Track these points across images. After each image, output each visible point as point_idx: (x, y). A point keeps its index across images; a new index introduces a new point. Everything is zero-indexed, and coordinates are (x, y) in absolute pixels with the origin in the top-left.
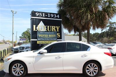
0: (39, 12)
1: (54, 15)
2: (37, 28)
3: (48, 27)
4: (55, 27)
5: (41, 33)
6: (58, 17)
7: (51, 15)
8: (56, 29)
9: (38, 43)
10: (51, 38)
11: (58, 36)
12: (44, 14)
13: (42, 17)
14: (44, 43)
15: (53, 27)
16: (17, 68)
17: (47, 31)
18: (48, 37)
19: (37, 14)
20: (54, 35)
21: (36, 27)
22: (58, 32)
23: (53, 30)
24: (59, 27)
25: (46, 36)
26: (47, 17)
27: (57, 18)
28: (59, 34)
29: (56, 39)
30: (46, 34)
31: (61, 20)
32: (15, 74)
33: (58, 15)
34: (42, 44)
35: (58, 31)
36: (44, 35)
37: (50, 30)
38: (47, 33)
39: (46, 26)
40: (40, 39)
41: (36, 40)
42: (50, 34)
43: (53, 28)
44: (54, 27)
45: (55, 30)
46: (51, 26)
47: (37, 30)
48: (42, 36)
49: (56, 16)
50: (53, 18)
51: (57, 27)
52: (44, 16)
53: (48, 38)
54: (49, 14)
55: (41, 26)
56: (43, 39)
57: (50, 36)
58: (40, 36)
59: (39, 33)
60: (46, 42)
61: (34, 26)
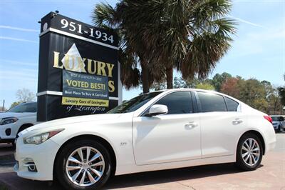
0: (70, 20)
1: (103, 35)
2: (62, 61)
3: (90, 61)
4: (104, 64)
5: (72, 74)
6: (112, 41)
7: (97, 32)
8: (106, 69)
9: (64, 102)
10: (95, 92)
11: (111, 89)
12: (80, 26)
13: (76, 33)
14: (79, 104)
15: (99, 63)
17: (87, 73)
18: (89, 88)
19: (65, 22)
20: (103, 86)
21: (61, 57)
22: (110, 79)
23: (99, 73)
24: (113, 65)
25: (84, 85)
26: (87, 36)
27: (108, 42)
28: (112, 83)
29: (106, 96)
30: (84, 80)
32: (75, 183)
33: (112, 36)
34: (74, 106)
35: (110, 75)
36: (79, 82)
37: (93, 70)
38: (85, 77)
39: (85, 59)
40: (71, 93)
41: (60, 94)
42: (94, 82)
43: (101, 67)
44: (102, 65)
45: (104, 72)
46: (95, 62)
47: (62, 67)
48: (75, 84)
49: (108, 37)
50: (100, 40)
51: (109, 65)
52: (80, 32)
53: (88, 92)
54: (92, 30)
55: (72, 56)
56: (77, 93)
57: (93, 86)
58: (69, 84)
59: (67, 75)
60: (83, 102)
61: (56, 55)
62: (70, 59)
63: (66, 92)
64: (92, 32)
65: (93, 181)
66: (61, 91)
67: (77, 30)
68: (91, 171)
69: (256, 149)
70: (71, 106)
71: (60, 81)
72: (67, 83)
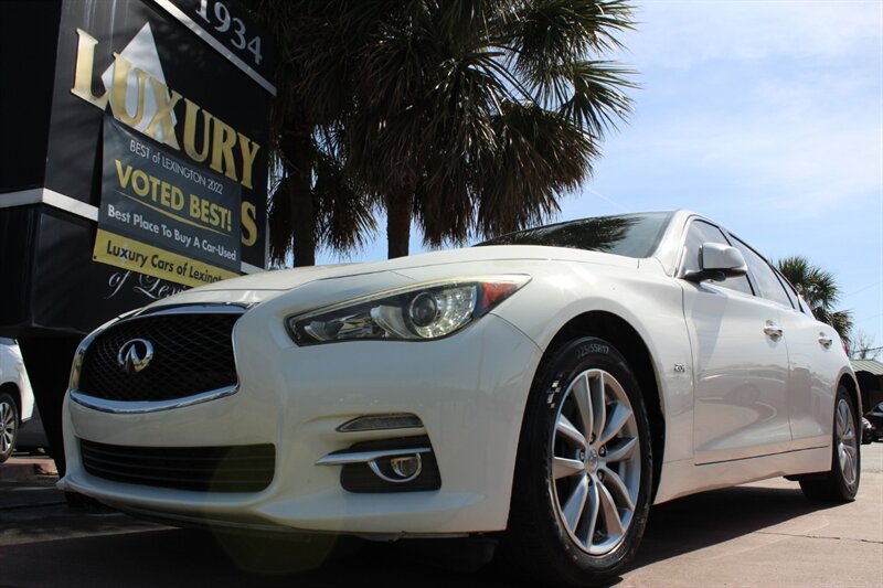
1: (234, 26)
2: (107, 77)
4: (232, 135)
5: (135, 145)
6: (258, 56)
7: (218, 6)
8: (237, 150)
9: (100, 254)
11: (247, 235)
14: (149, 271)
17: (180, 155)
18: (185, 212)
21: (102, 61)
22: (247, 195)
24: (256, 147)
25: (171, 197)
29: (234, 257)
30: (173, 179)
31: (272, 90)
33: (258, 41)
34: (135, 275)
35: (247, 182)
36: (156, 182)
37: (199, 147)
38: (176, 167)
39: (177, 97)
40: (126, 218)
41: (90, 212)
42: (204, 194)
44: (225, 135)
48: (141, 186)
49: (248, 37)
50: (224, 38)
51: (244, 142)
56: (146, 226)
57: (200, 209)
58: (124, 182)
59: (118, 147)
60: (162, 265)
61: (86, 45)
62: (132, 80)
63: (112, 211)
66: (95, 200)
70: (122, 271)
71: (92, 157)
72: (115, 176)
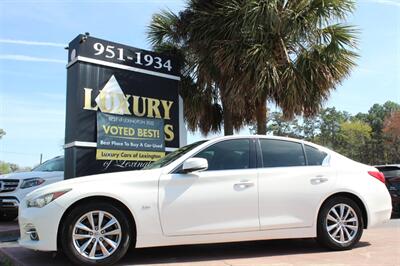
0: (106, 43)
1: (155, 61)
2: (97, 100)
3: (136, 99)
4: (157, 102)
5: (111, 118)
6: (169, 68)
7: (146, 57)
8: (161, 108)
9: (99, 156)
10: (143, 142)
11: (168, 137)
12: (121, 51)
13: (115, 60)
14: (120, 158)
15: (150, 100)
16: (94, 231)
17: (133, 115)
18: (136, 135)
19: (99, 47)
20: (156, 133)
21: (94, 95)
22: (167, 122)
23: (150, 114)
24: (171, 103)
25: (129, 132)
26: (132, 63)
27: (164, 70)
28: (169, 128)
29: (161, 146)
30: (128, 125)
31: (178, 78)
33: (169, 62)
34: (114, 161)
35: (167, 116)
36: (121, 128)
37: (141, 110)
38: (130, 121)
39: (129, 96)
40: (108, 143)
41: (94, 145)
42: (143, 127)
43: (153, 105)
44: (154, 103)
45: (157, 112)
46: (144, 99)
47: (96, 109)
48: (114, 131)
49: (163, 63)
50: (151, 68)
51: (164, 103)
52: (121, 58)
53: (135, 142)
54: (139, 54)
55: (110, 93)
56: (118, 144)
57: (142, 133)
58: (107, 132)
59: (103, 120)
60: (126, 156)
61: (88, 92)
62: (108, 96)
63: (102, 142)
64: (139, 58)
65: (107, 253)
66: (95, 141)
67: (117, 56)
68: (104, 242)
69: (351, 220)
70: (109, 161)
71: (93, 128)
72: (103, 131)
